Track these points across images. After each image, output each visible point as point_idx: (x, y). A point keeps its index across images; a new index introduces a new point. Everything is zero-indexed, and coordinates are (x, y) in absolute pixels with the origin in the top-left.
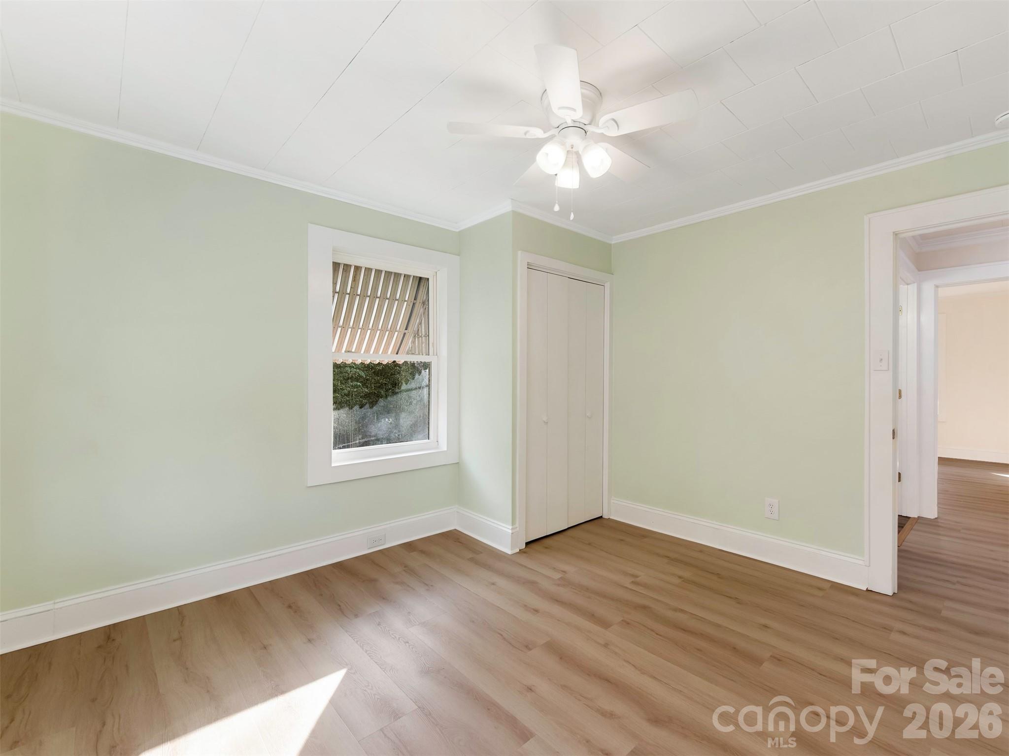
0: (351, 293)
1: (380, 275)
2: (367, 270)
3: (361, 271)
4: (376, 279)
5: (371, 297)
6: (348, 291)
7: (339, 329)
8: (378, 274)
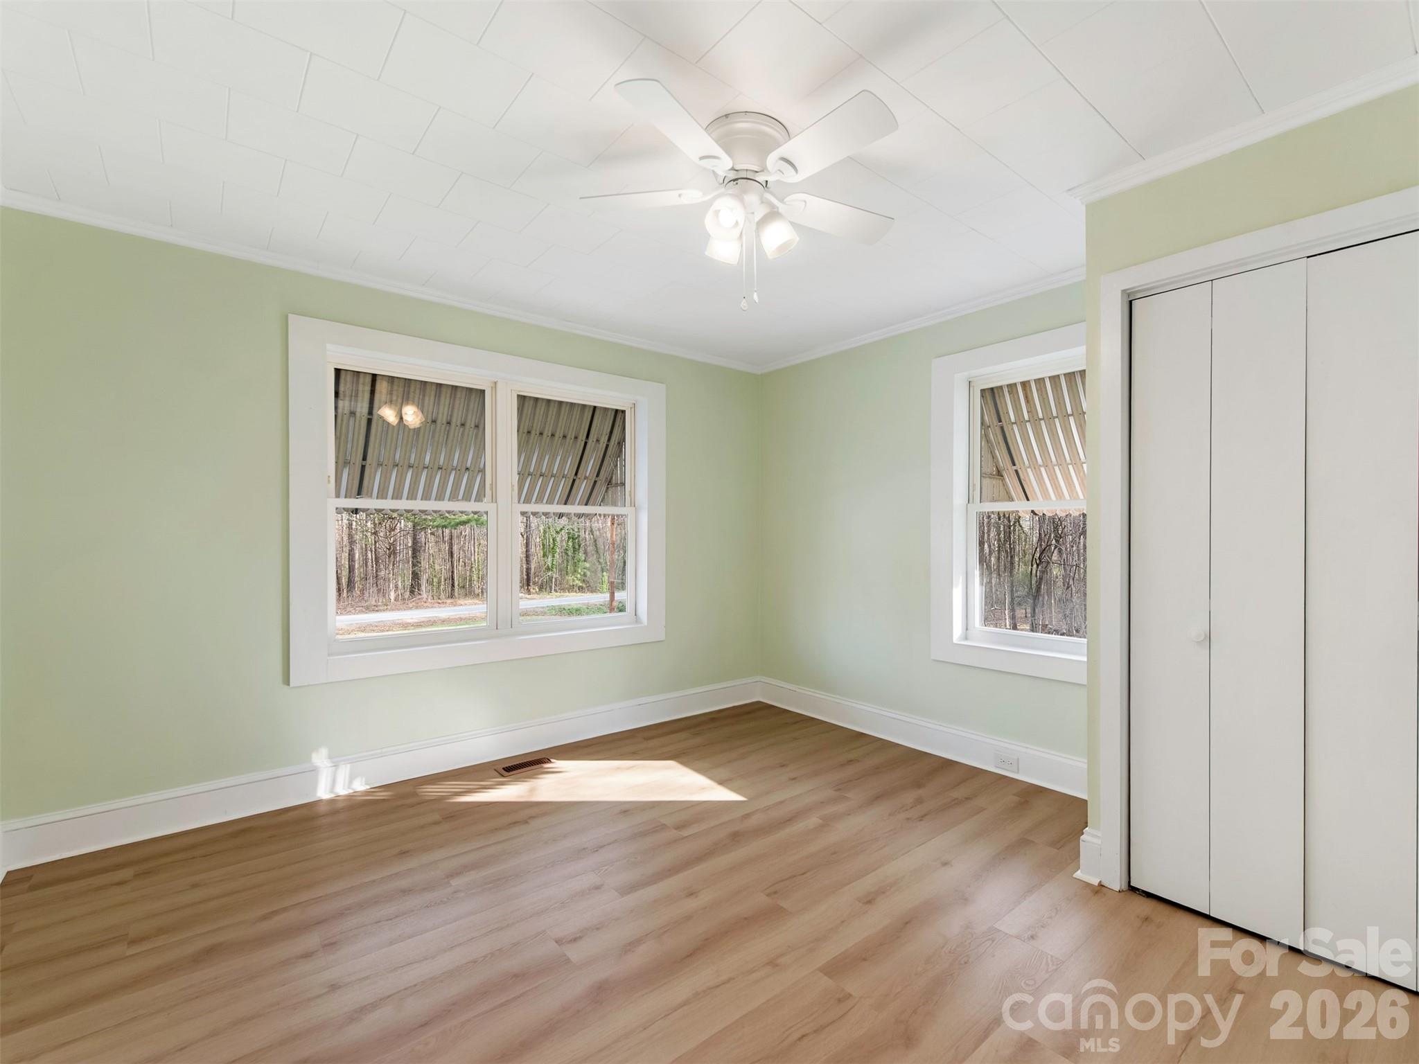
0: (1031, 419)
1: (1058, 384)
2: (1037, 381)
3: (1030, 387)
4: (1055, 390)
5: (1060, 416)
6: (1026, 417)
7: (1043, 469)
8: (1055, 382)
